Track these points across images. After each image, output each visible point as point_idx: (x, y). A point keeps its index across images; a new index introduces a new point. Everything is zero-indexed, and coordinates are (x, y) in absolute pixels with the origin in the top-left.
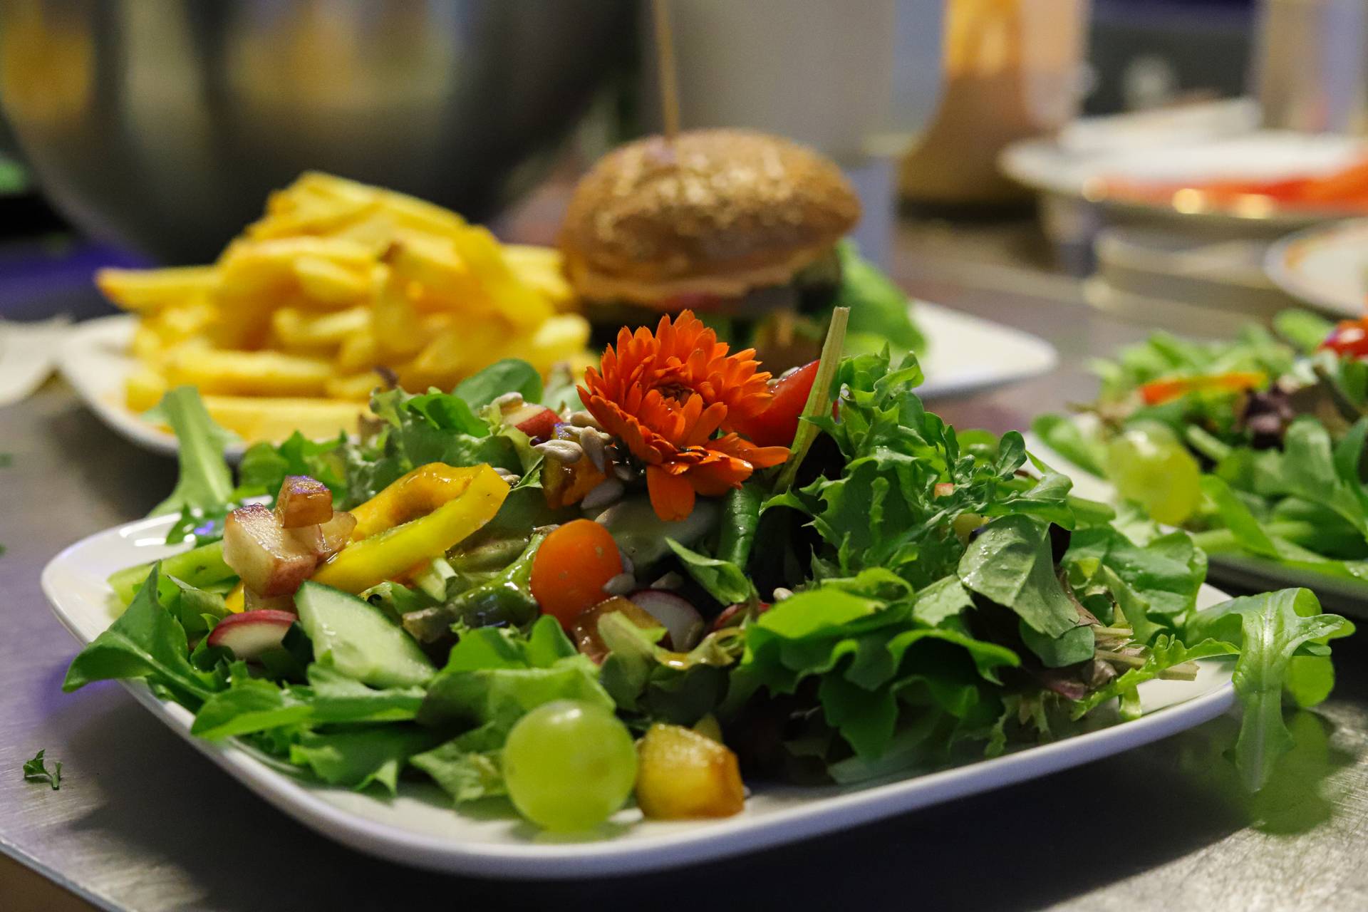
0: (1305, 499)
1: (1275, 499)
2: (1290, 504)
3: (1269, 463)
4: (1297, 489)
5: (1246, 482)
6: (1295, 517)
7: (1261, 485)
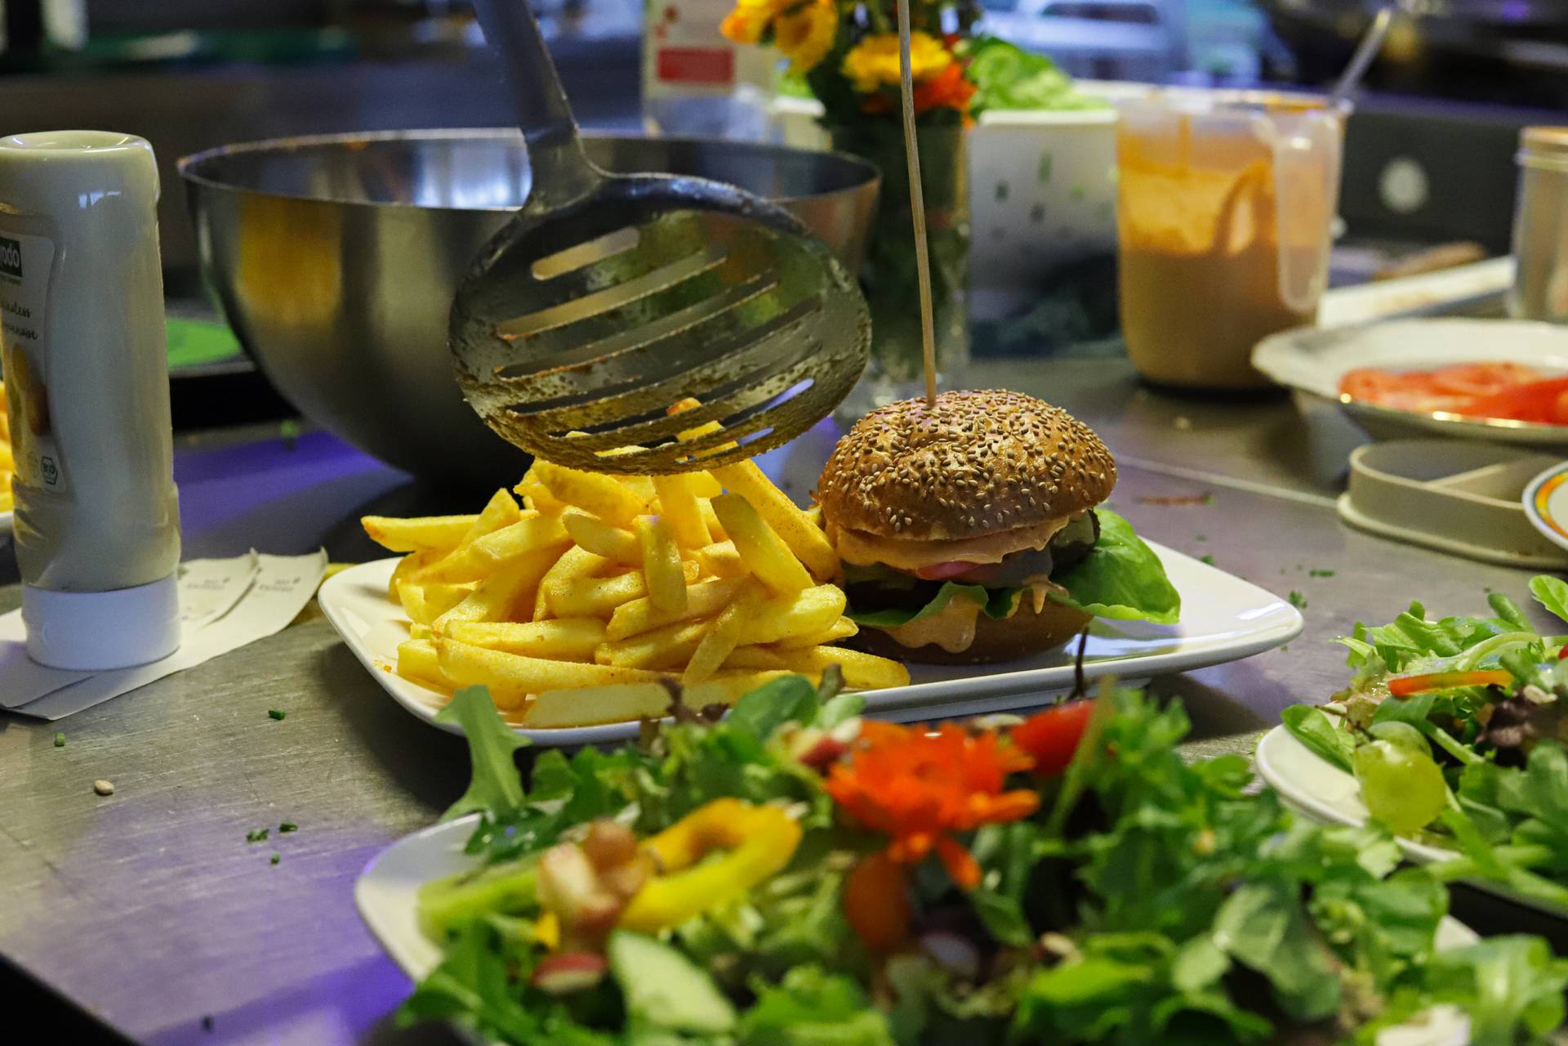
0: (1543, 821)
1: (1516, 817)
2: (1530, 826)
3: (1512, 781)
4: (1536, 811)
5: (1489, 793)
6: (1533, 839)
7: (1502, 800)
